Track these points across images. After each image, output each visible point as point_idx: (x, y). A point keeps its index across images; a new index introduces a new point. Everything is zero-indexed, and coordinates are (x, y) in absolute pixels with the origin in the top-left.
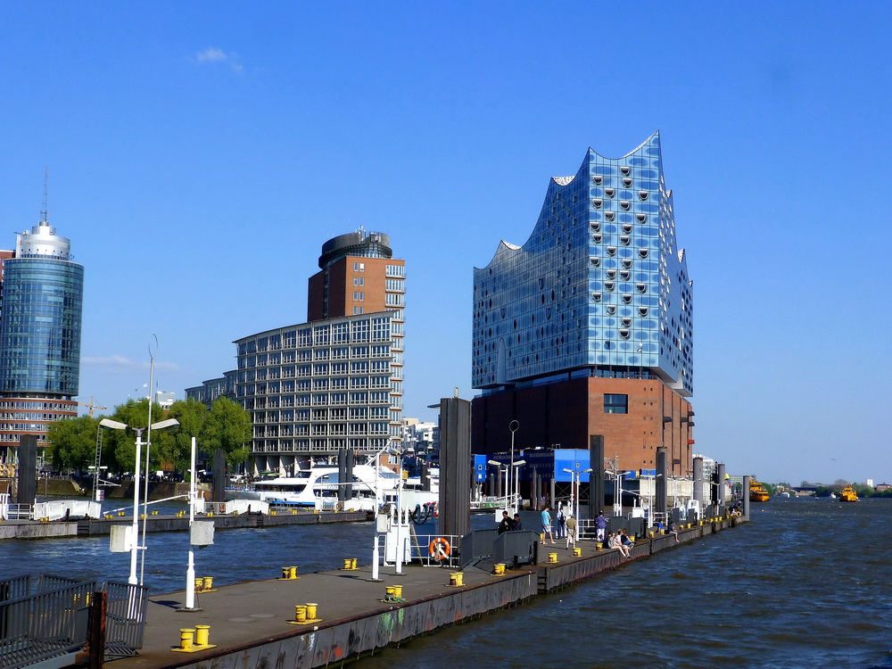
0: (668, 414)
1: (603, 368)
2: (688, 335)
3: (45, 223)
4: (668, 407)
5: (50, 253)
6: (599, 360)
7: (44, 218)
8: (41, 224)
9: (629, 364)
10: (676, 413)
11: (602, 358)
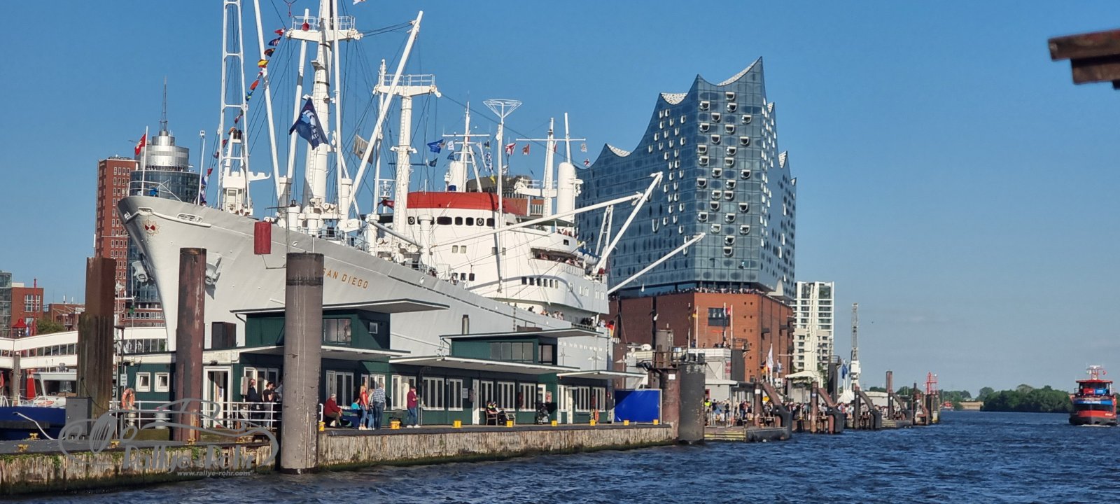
0: (767, 326)
1: (707, 284)
2: (790, 238)
3: (164, 133)
4: (766, 318)
5: (167, 164)
6: (705, 277)
7: (164, 127)
8: (160, 134)
9: (731, 280)
10: (776, 322)
11: (707, 275)
